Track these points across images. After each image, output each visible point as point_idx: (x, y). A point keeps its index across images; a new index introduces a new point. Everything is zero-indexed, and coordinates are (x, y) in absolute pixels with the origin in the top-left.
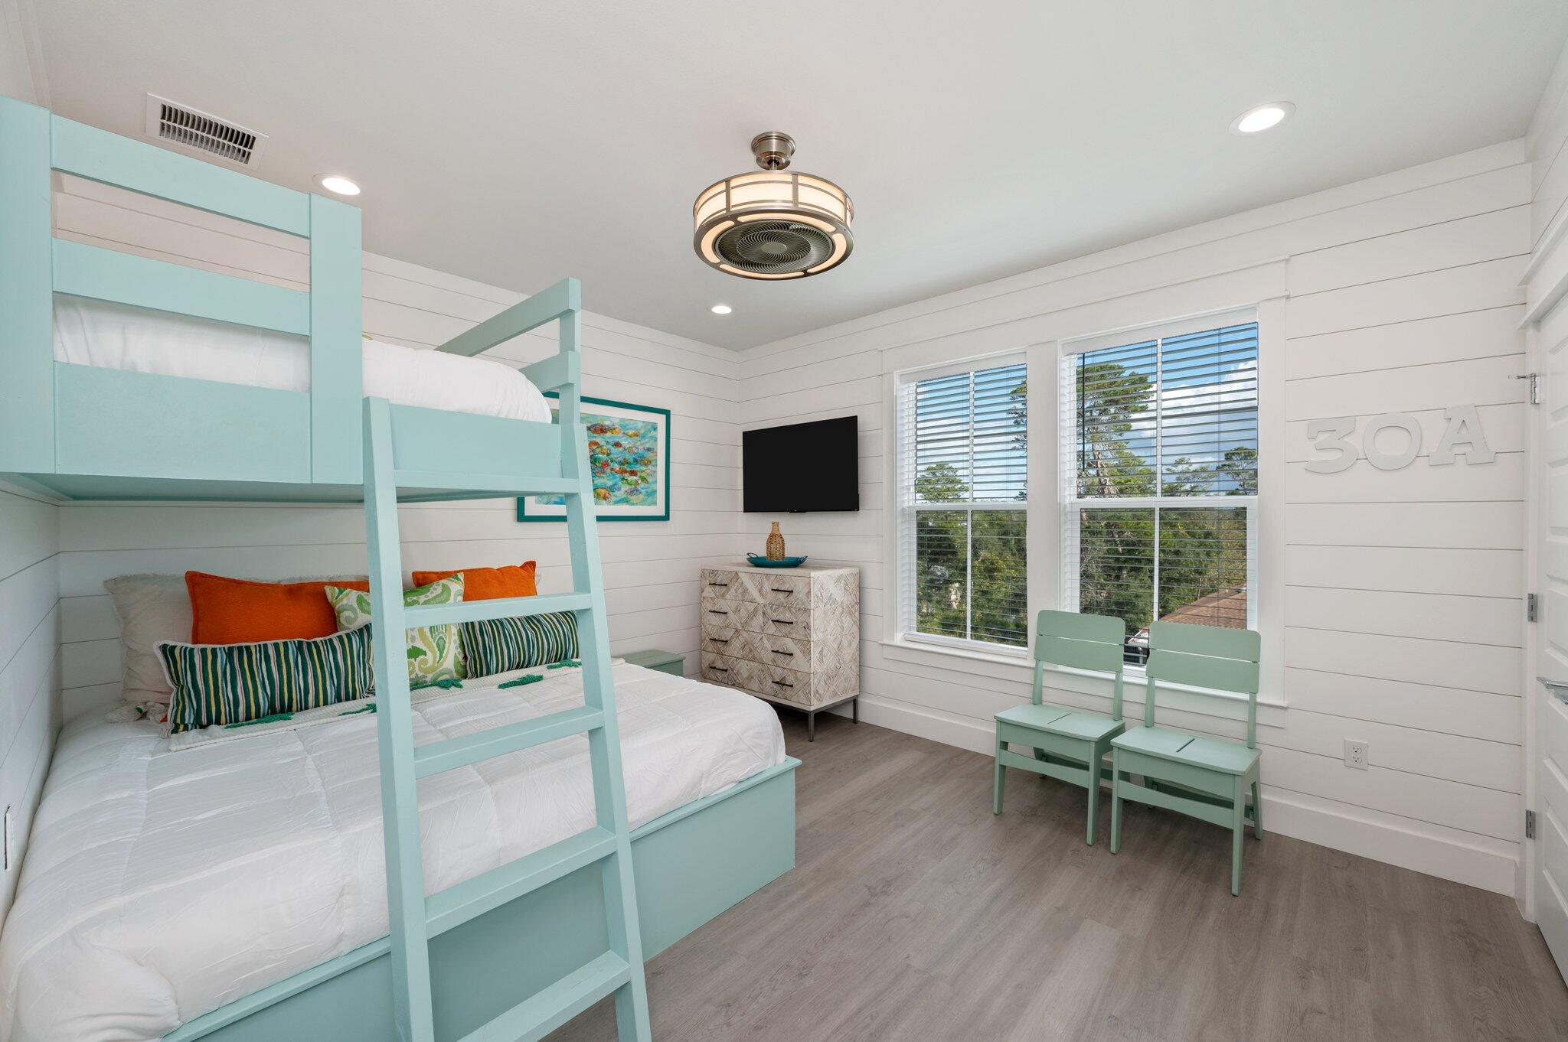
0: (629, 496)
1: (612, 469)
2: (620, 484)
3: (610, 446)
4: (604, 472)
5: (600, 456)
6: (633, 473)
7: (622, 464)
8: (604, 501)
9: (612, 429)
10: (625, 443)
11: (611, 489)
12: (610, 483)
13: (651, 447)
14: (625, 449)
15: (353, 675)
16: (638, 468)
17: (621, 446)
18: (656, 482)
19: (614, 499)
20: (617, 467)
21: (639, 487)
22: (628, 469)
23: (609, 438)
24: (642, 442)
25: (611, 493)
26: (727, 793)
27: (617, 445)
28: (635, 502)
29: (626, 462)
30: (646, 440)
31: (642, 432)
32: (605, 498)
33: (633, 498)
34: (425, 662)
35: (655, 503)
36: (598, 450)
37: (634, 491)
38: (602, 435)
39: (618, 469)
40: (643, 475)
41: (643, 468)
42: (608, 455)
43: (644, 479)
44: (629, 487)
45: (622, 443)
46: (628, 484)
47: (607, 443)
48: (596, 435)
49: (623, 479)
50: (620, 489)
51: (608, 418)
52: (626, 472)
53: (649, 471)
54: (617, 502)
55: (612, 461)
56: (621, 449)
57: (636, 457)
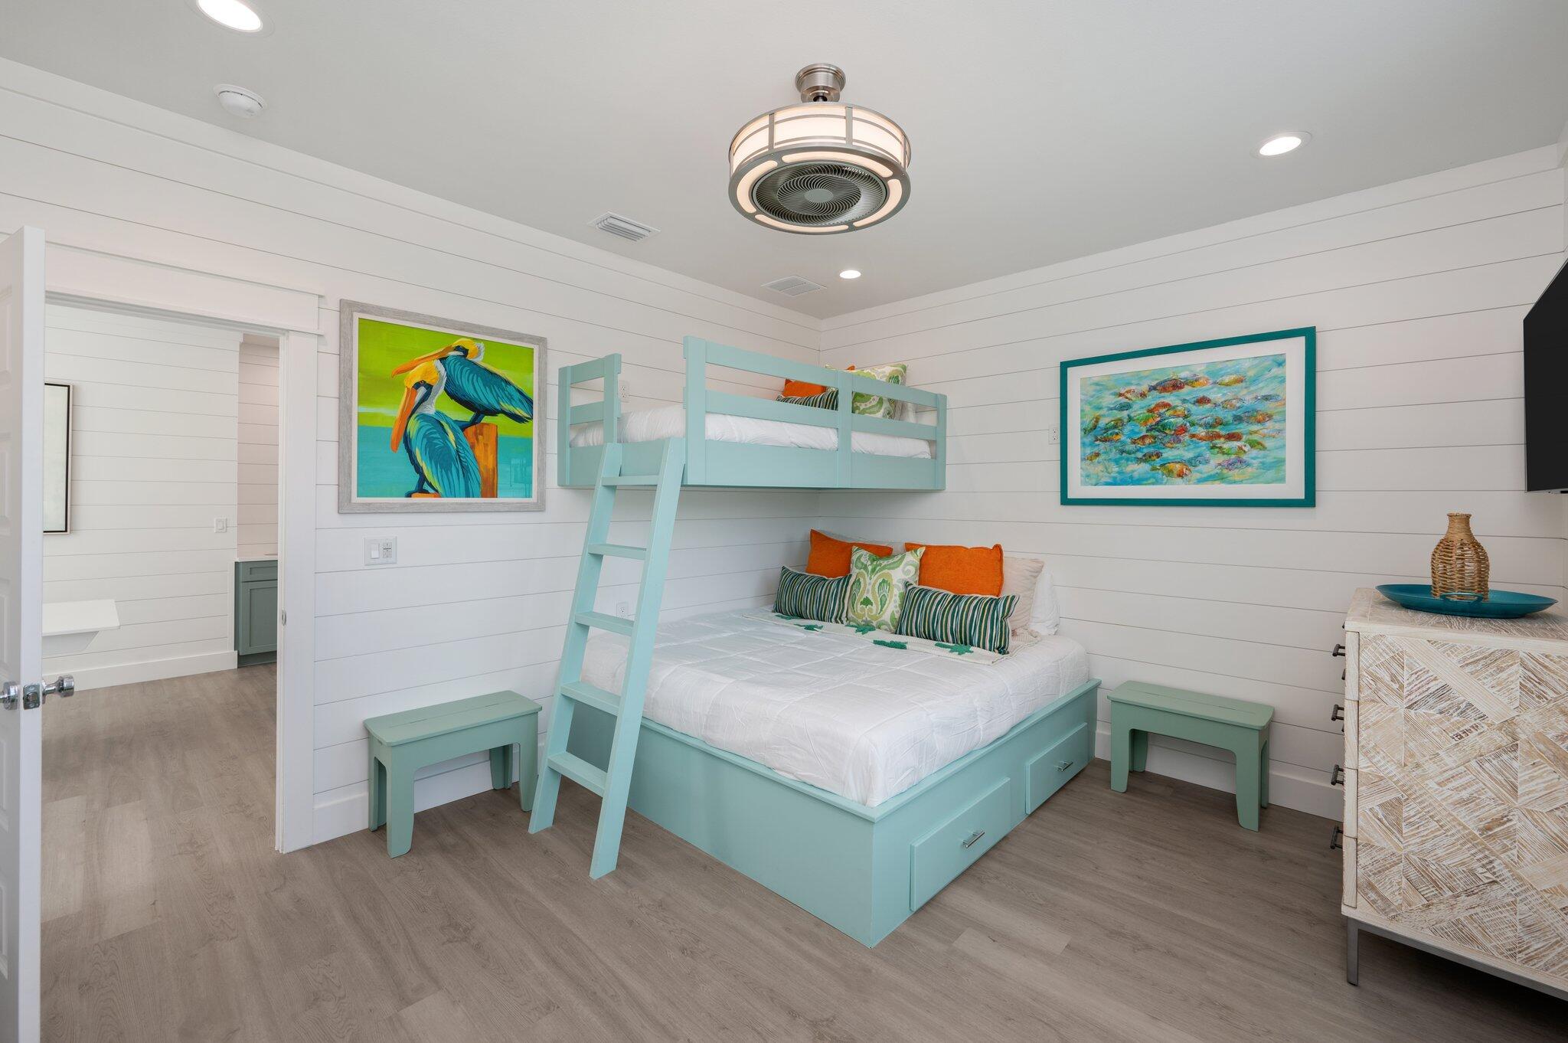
0: (1225, 471)
1: (1193, 436)
2: (1208, 454)
3: (1188, 405)
4: (1179, 441)
5: (1172, 420)
6: (1232, 437)
7: (1212, 426)
8: (1179, 480)
9: (1192, 382)
10: (1217, 395)
11: (1192, 462)
12: (1189, 455)
13: (1272, 393)
14: (1216, 405)
15: (826, 605)
16: (1242, 428)
17: (1209, 401)
18: (1285, 445)
19: (1195, 476)
20: (1201, 431)
21: (1244, 457)
22: (1223, 433)
23: (1188, 394)
24: (1252, 388)
25: (1192, 468)
26: (786, 781)
27: (1202, 401)
28: (1237, 479)
29: (1219, 422)
30: (1261, 385)
31: (1251, 373)
32: (1181, 475)
33: (1234, 474)
34: (870, 610)
35: (1282, 480)
36: (1168, 414)
37: (1239, 462)
38: (1175, 393)
39: (1203, 434)
40: (1255, 437)
41: (1254, 428)
42: (1185, 417)
43: (1253, 444)
44: (1226, 457)
45: (1211, 396)
46: (1223, 453)
47: (1184, 401)
48: (1165, 394)
49: (1214, 447)
50: (1207, 462)
51: (1185, 368)
52: (1219, 436)
53: (1266, 431)
54: (1200, 481)
55: (1193, 424)
56: (1208, 406)
57: (1239, 413)
